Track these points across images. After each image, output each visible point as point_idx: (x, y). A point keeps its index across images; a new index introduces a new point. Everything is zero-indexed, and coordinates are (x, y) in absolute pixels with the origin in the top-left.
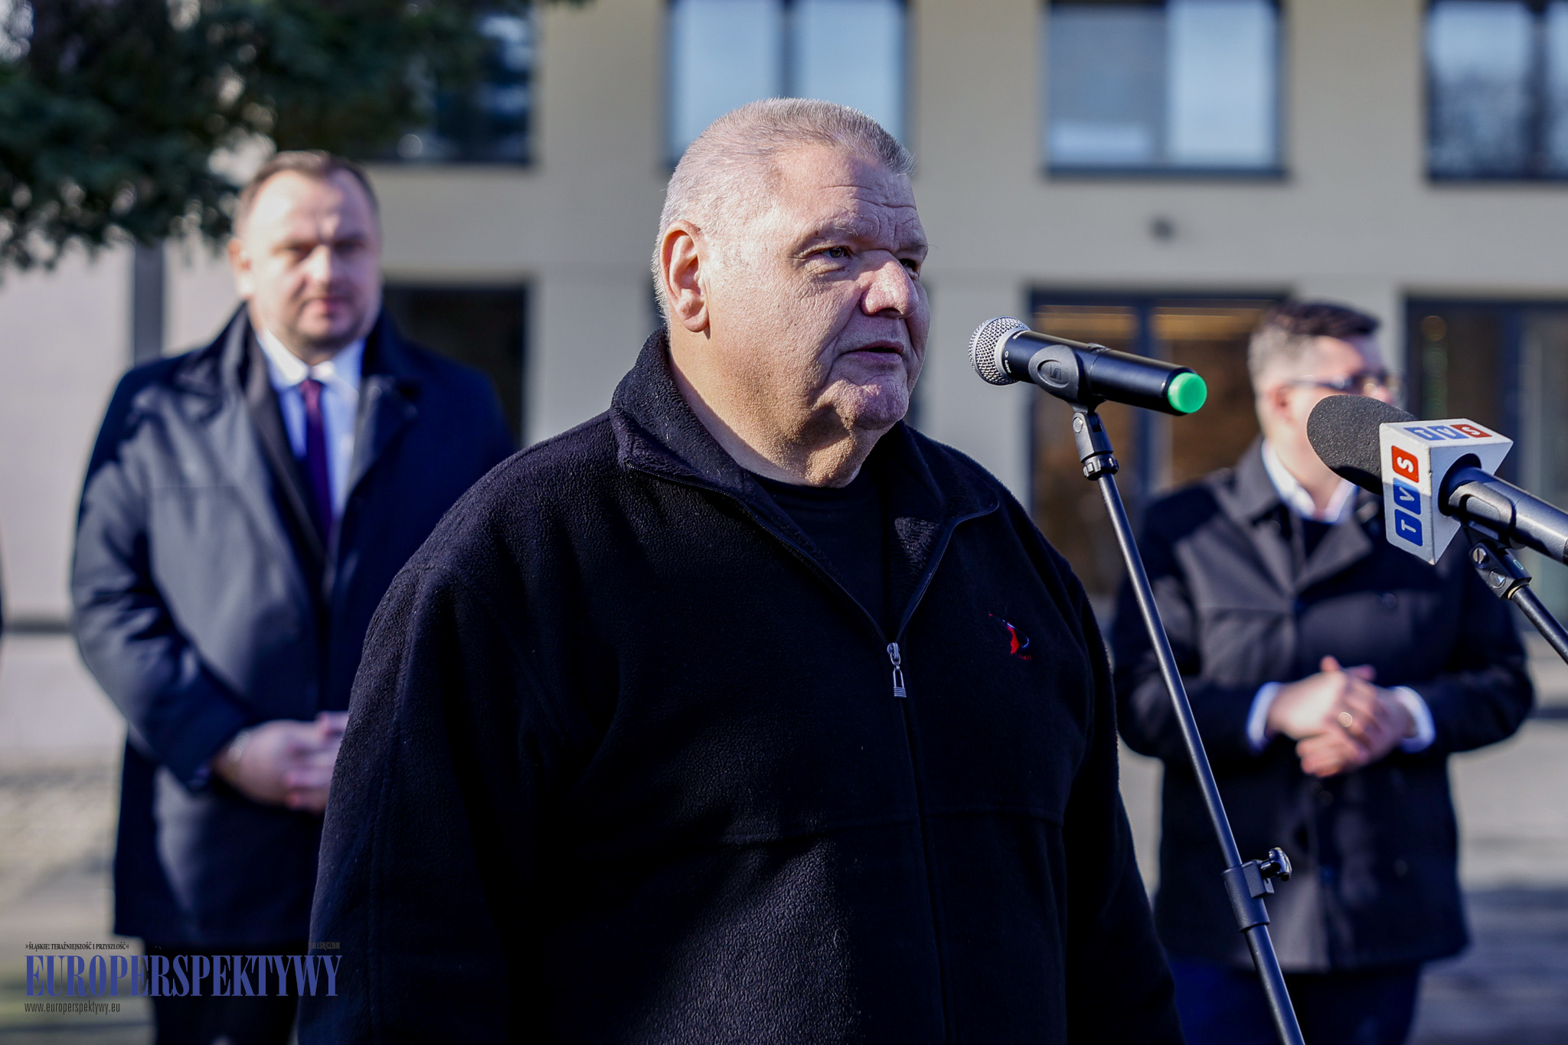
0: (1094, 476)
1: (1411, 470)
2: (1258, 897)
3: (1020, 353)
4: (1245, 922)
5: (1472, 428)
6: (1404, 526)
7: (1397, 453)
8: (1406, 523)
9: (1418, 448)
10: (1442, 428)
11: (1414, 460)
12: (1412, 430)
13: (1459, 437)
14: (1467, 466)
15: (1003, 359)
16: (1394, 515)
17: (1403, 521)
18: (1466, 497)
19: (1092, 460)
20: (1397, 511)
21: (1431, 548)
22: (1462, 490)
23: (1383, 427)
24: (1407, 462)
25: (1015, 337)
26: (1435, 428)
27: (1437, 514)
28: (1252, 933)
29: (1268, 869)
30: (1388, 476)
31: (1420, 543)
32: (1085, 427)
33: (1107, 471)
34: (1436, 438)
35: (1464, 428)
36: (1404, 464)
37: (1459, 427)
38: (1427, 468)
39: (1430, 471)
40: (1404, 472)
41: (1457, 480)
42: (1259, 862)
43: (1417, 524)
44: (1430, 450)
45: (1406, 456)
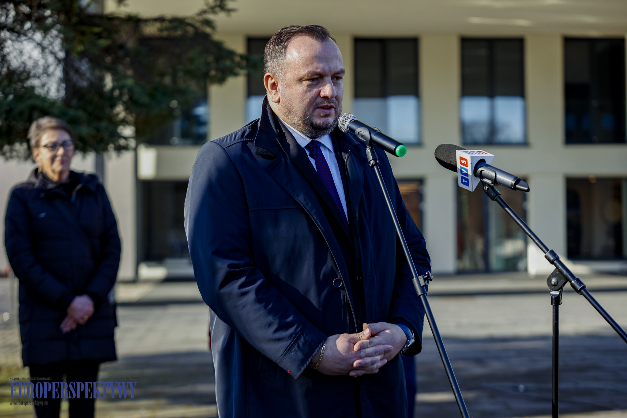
0: (373, 166)
1: (465, 163)
2: (423, 286)
3: (353, 126)
4: (419, 293)
6: (464, 181)
7: (461, 158)
8: (464, 180)
9: (467, 157)
10: (474, 152)
11: (466, 160)
12: (466, 152)
13: (479, 154)
14: (481, 162)
15: (348, 127)
16: (460, 178)
17: (463, 179)
18: (482, 171)
19: (372, 161)
20: (461, 176)
21: (471, 187)
22: (480, 169)
23: (457, 151)
24: (464, 161)
25: (352, 121)
26: (472, 152)
27: (474, 177)
28: (421, 296)
29: (426, 278)
30: (459, 166)
31: (468, 186)
32: (370, 152)
33: (376, 164)
34: (472, 154)
35: (480, 152)
36: (463, 162)
37: (479, 152)
38: (470, 163)
40: (463, 164)
41: (479, 167)
42: (423, 276)
43: (467, 180)
44: (471, 157)
45: (464, 159)
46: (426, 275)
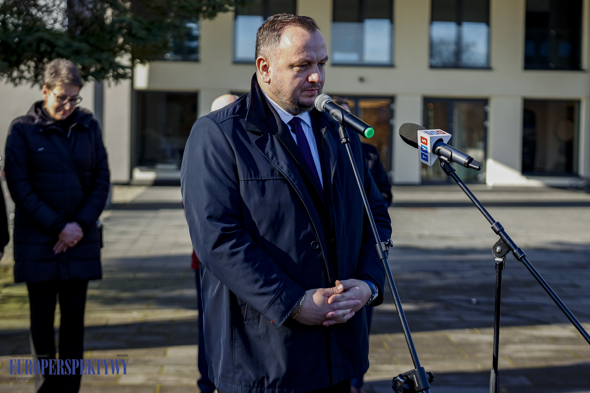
0: (344, 143)
1: (425, 142)
2: (385, 251)
3: (329, 107)
4: (381, 257)
5: (441, 132)
6: (423, 157)
7: (422, 138)
8: (424, 156)
9: (427, 137)
10: (434, 132)
11: (426, 140)
12: (426, 132)
13: (438, 134)
14: (440, 141)
15: (323, 107)
16: (421, 154)
17: (423, 155)
19: (343, 139)
20: (422, 153)
21: (430, 162)
22: (439, 148)
23: (419, 131)
24: (424, 140)
25: (327, 102)
26: (432, 132)
27: (432, 154)
29: (387, 244)
30: (420, 144)
31: (427, 161)
32: (342, 131)
33: (347, 142)
34: (432, 134)
35: (439, 132)
36: (424, 141)
37: (438, 131)
39: (430, 143)
40: (424, 143)
41: (437, 145)
42: (385, 242)
43: (427, 156)
44: (430, 137)
45: (424, 139)
46: (387, 242)
